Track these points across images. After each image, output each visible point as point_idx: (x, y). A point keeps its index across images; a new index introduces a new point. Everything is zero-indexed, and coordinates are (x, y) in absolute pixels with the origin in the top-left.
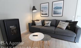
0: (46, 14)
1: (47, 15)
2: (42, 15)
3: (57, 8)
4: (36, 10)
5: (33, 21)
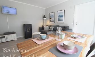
0: (53, 21)
2: (51, 22)
3: (60, 17)
4: (46, 18)
5: (43, 26)
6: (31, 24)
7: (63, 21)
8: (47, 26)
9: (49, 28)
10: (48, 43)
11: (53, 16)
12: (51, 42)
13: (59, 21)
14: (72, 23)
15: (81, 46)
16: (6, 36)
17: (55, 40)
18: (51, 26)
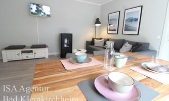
0: (115, 30)
1: (116, 32)
2: (109, 32)
4: (100, 23)
5: (93, 39)
6: (72, 34)
7: (136, 31)
8: (101, 39)
9: (105, 43)
10: (85, 71)
11: (115, 19)
12: (92, 69)
13: (127, 29)
14: (159, 37)
15: (156, 90)
16: (34, 50)
17: (102, 67)
18: (108, 40)
